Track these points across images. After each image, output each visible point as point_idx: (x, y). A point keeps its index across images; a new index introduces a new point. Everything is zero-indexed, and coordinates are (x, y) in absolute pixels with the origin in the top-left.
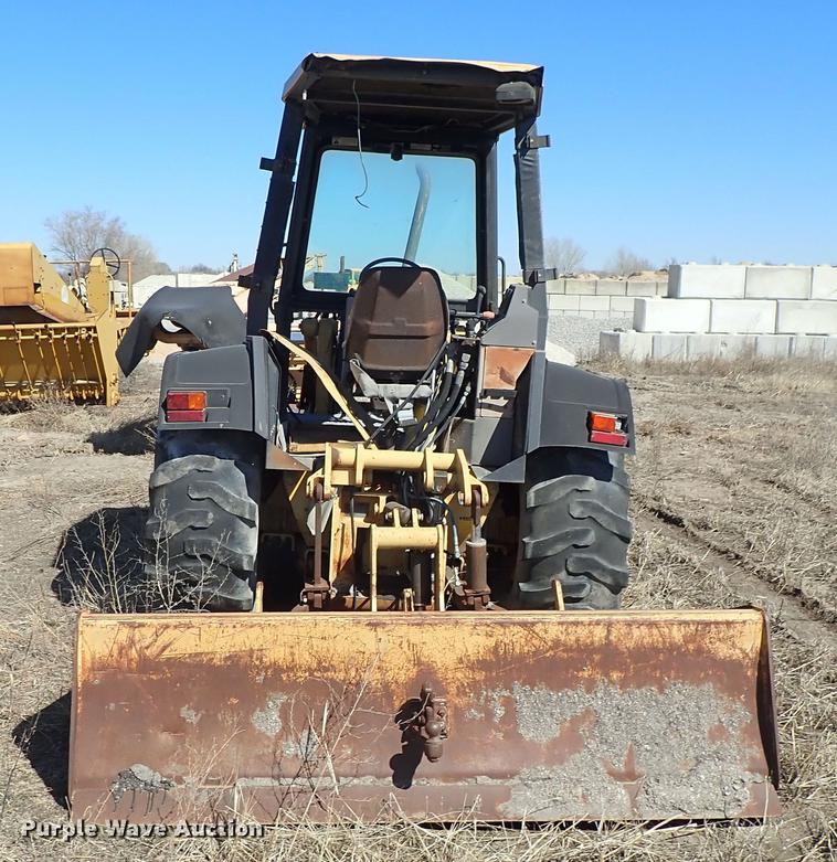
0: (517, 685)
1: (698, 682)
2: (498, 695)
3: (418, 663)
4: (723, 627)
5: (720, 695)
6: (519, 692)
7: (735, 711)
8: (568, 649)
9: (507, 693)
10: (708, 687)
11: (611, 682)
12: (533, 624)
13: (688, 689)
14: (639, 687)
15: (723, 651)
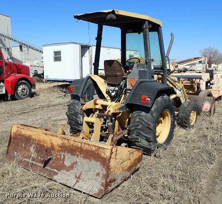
0: (66, 152)
1: (97, 161)
2: (63, 153)
3: (52, 144)
4: (103, 149)
5: (101, 165)
6: (66, 154)
7: (103, 170)
8: (74, 147)
9: (64, 154)
10: (99, 163)
11: (81, 156)
12: (69, 140)
13: (95, 162)
14: (86, 159)
15: (103, 155)
